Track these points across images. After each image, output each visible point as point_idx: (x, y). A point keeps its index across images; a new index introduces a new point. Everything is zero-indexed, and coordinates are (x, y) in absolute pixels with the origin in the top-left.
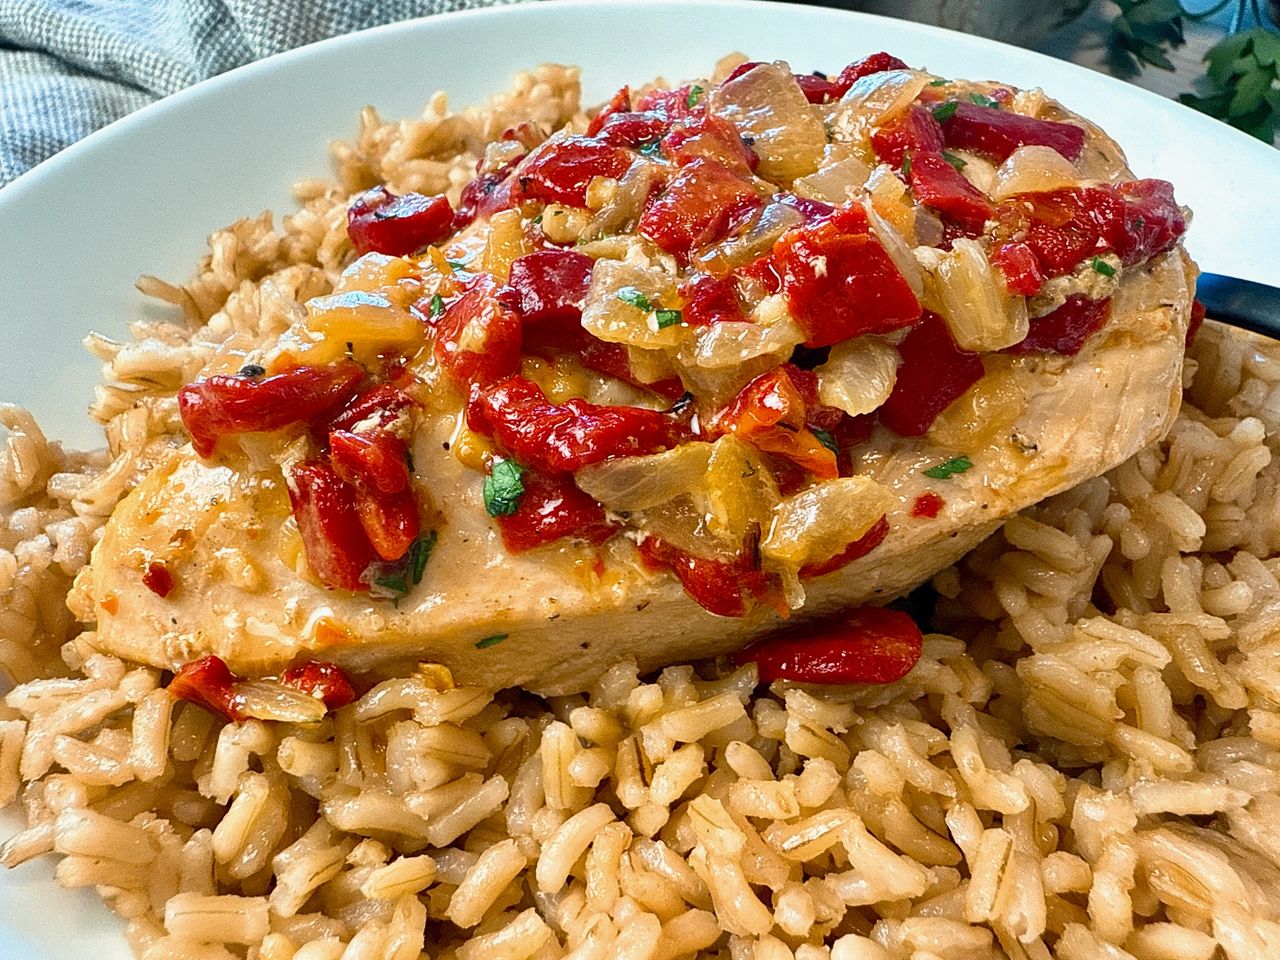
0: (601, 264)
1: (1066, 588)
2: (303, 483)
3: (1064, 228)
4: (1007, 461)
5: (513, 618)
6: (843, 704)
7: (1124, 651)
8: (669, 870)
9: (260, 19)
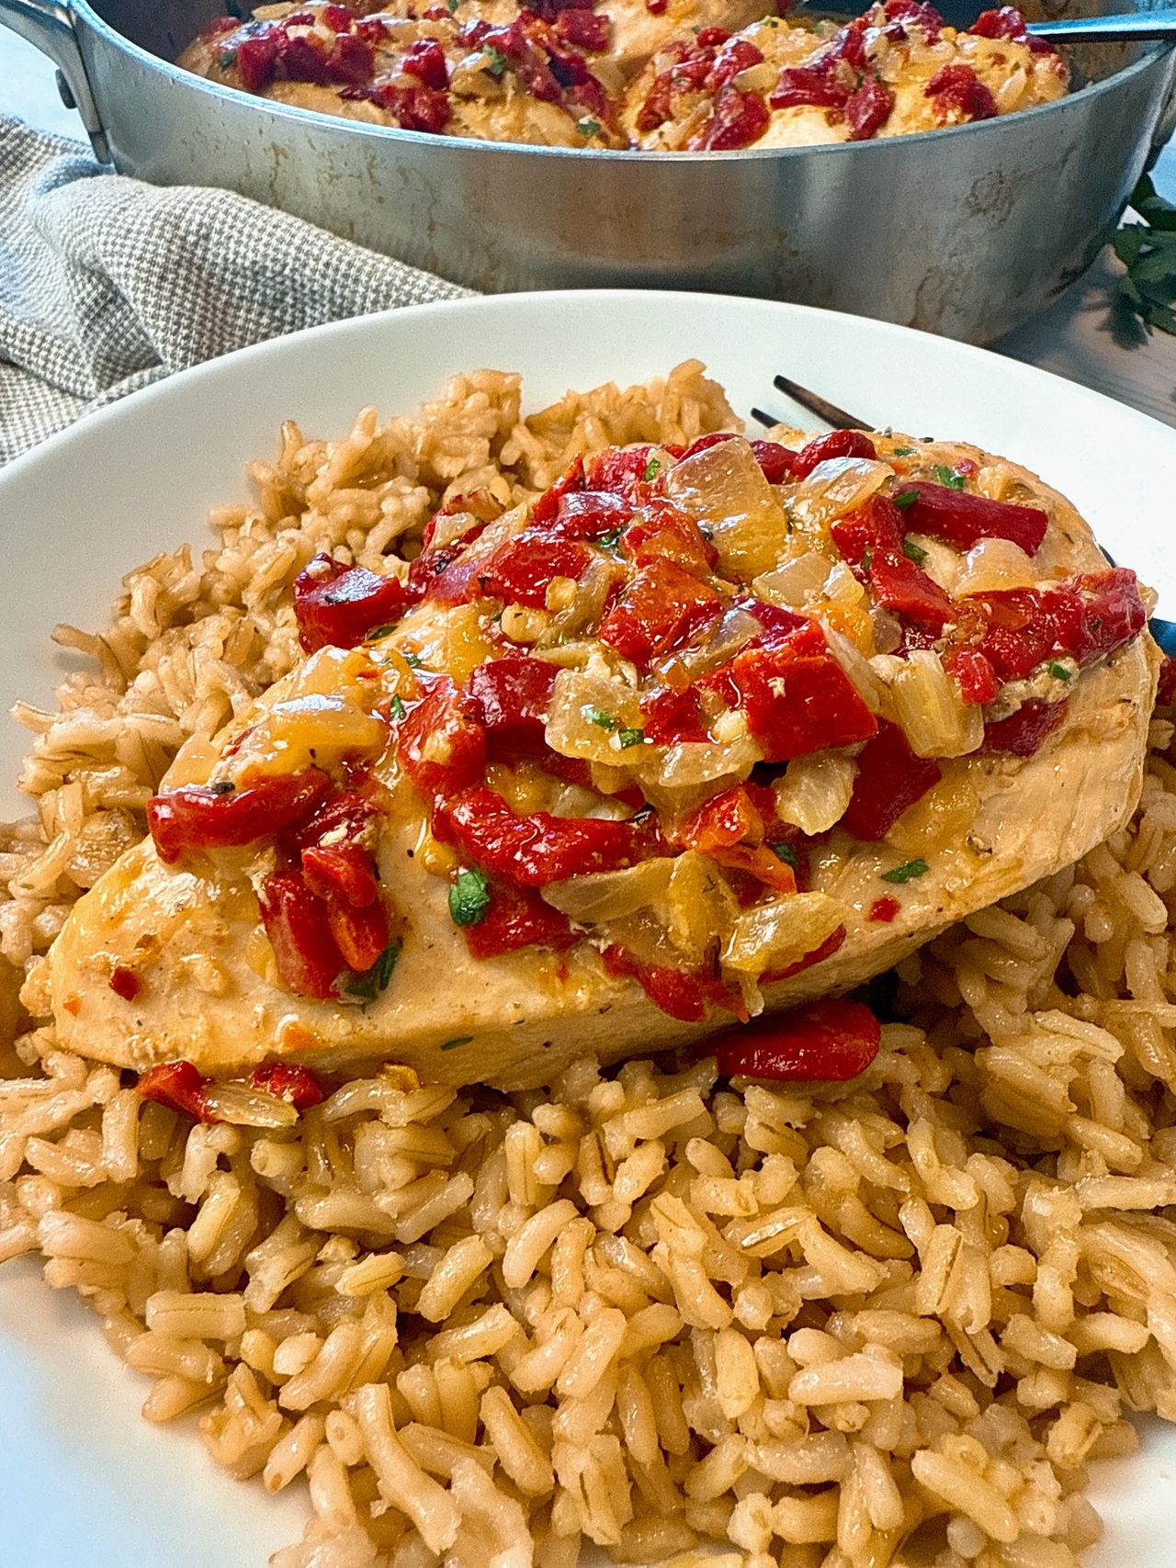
0: (563, 676)
1: (1024, 977)
2: (271, 892)
3: (1020, 631)
4: (962, 862)
5: (478, 1022)
6: (802, 1098)
7: (1077, 1047)
8: (632, 1265)
9: (163, 313)
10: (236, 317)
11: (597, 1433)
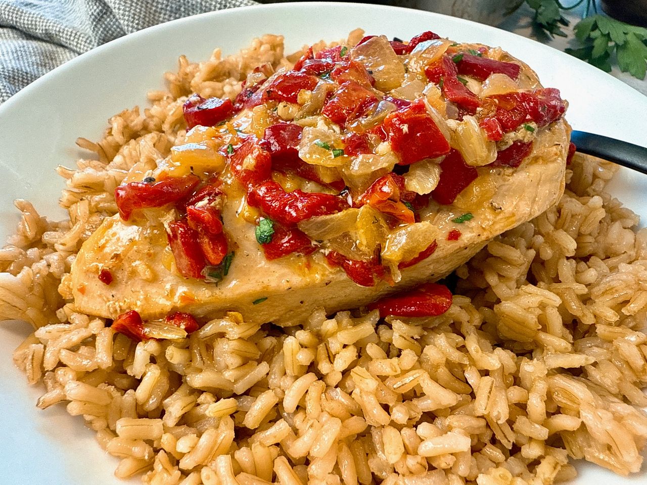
0: (306, 129)
1: (516, 273)
2: (173, 230)
3: (512, 110)
4: (489, 215)
5: (271, 289)
6: (418, 326)
7: (541, 298)
8: (343, 400)
9: (127, 13)
10: (159, 17)
11: (329, 473)
